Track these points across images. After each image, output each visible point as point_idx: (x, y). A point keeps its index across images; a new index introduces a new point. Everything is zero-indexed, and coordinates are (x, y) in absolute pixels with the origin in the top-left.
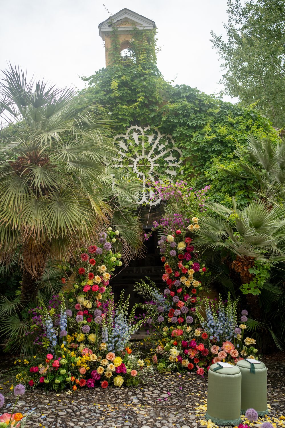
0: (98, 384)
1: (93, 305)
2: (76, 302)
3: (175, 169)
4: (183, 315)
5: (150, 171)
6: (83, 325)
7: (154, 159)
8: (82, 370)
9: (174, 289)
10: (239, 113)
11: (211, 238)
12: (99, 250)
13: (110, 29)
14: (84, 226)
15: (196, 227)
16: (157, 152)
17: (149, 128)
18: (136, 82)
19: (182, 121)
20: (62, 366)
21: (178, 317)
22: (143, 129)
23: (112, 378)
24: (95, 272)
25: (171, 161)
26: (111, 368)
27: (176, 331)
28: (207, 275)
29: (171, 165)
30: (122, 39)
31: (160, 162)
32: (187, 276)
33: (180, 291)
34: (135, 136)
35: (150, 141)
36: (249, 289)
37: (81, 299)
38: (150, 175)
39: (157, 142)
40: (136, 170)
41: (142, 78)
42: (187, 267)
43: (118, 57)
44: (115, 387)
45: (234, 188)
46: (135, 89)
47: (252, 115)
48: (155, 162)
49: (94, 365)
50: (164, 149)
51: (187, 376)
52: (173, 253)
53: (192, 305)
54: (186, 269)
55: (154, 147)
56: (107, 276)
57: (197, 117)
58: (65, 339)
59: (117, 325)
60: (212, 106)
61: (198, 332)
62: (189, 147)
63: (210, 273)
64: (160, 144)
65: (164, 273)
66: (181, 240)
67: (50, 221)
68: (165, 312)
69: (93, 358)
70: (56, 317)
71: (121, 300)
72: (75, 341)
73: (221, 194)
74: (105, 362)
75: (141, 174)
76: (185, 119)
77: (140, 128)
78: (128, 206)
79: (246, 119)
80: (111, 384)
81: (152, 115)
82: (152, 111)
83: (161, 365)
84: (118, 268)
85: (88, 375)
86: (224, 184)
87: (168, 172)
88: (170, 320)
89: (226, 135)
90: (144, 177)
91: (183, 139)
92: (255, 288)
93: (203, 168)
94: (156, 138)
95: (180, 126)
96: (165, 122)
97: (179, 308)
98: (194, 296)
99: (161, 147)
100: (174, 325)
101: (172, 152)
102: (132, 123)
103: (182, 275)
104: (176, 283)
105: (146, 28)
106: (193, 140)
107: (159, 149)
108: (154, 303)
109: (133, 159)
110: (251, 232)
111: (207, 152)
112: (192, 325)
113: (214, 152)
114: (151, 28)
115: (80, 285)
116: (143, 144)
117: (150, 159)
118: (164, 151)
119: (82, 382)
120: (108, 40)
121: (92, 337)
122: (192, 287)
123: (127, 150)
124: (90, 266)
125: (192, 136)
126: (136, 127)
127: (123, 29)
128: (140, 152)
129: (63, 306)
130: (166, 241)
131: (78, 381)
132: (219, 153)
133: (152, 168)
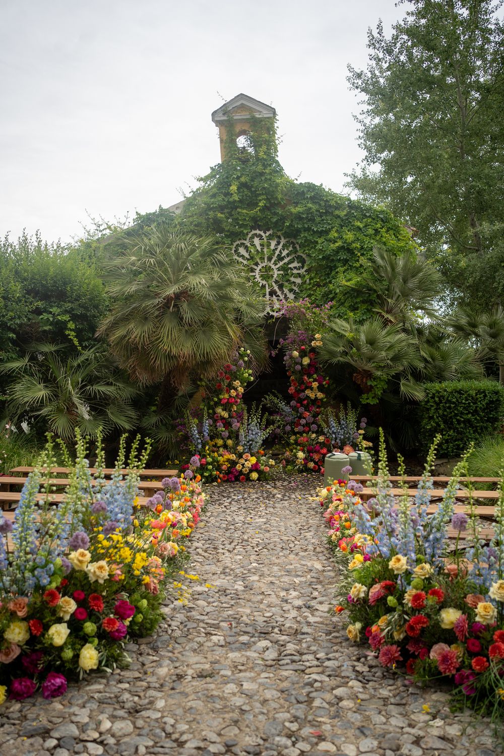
0: (237, 479)
1: (229, 415)
2: (215, 413)
3: (300, 276)
4: (308, 425)
5: (274, 280)
6: (222, 431)
7: (277, 266)
8: (224, 467)
9: (300, 401)
10: (368, 214)
11: (333, 354)
12: (234, 368)
13: (225, 118)
14: (223, 350)
15: (319, 344)
16: (280, 258)
17: (271, 232)
18: (256, 183)
19: (306, 226)
20: (208, 464)
21: (303, 426)
22: (265, 233)
23: (248, 474)
24: (230, 387)
25: (295, 268)
26: (248, 465)
27: (302, 439)
28: (331, 388)
29: (295, 271)
30: (238, 129)
31: (284, 268)
32: (312, 389)
33: (305, 402)
34: (257, 241)
35: (272, 247)
36: (367, 399)
37: (219, 410)
38: (274, 284)
39: (280, 247)
40: (258, 279)
41: (263, 178)
42: (311, 380)
43: (235, 150)
44: (251, 481)
45: (356, 303)
46: (256, 191)
47: (382, 216)
48: (279, 269)
49: (233, 463)
50: (288, 255)
51: (312, 475)
52: (298, 367)
53: (315, 415)
54: (311, 383)
55: (277, 252)
56: (241, 390)
57: (323, 220)
58: (208, 444)
59: (250, 432)
60: (339, 207)
61: (321, 439)
62: (314, 255)
63: (334, 385)
64: (284, 250)
65: (290, 386)
66: (306, 356)
67: (198, 347)
68: (292, 422)
69: (233, 457)
70: (200, 426)
71: (253, 411)
72: (215, 446)
73: (344, 309)
74: (242, 461)
75: (264, 282)
76: (310, 224)
77: (262, 233)
78: (254, 323)
79: (375, 221)
80: (248, 479)
81: (275, 220)
82: (275, 214)
83: (289, 467)
84: (250, 384)
85: (229, 472)
86: (348, 298)
87: (292, 279)
88: (296, 430)
89: (353, 242)
90: (267, 286)
91: (308, 245)
92: (373, 398)
93: (329, 278)
94: (279, 243)
95: (305, 231)
96: (288, 227)
97: (304, 418)
98: (319, 407)
99: (285, 253)
100: (301, 433)
101: (297, 258)
102: (253, 228)
103: (307, 388)
104: (302, 395)
105: (265, 116)
106: (319, 247)
107: (283, 255)
108: (281, 415)
109: (255, 267)
110: (366, 349)
111: (333, 260)
112: (317, 432)
113: (339, 260)
114: (272, 115)
115: (219, 399)
116: (265, 250)
117: (273, 266)
118: (288, 256)
119: (224, 477)
120: (223, 128)
121: (230, 442)
122: (316, 398)
123: (248, 257)
124: (227, 382)
125: (317, 242)
126: (258, 232)
127: (240, 118)
128: (262, 259)
129: (206, 417)
130: (291, 357)
131: (221, 476)
132: (345, 262)
133: (275, 276)
